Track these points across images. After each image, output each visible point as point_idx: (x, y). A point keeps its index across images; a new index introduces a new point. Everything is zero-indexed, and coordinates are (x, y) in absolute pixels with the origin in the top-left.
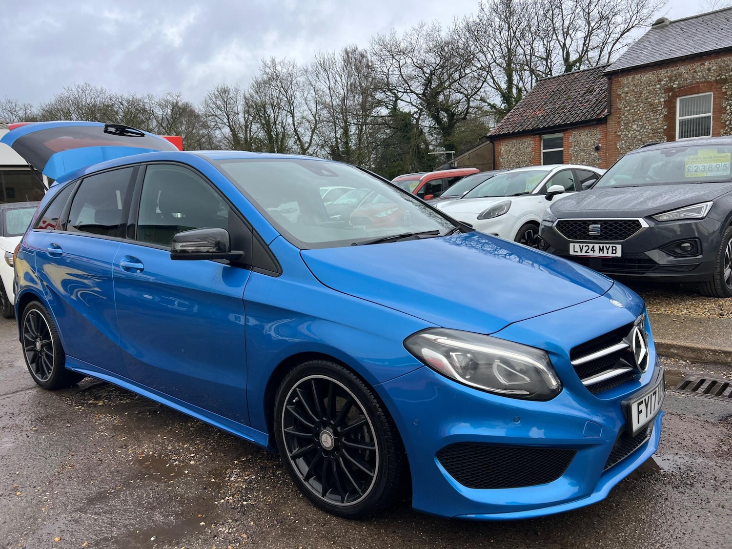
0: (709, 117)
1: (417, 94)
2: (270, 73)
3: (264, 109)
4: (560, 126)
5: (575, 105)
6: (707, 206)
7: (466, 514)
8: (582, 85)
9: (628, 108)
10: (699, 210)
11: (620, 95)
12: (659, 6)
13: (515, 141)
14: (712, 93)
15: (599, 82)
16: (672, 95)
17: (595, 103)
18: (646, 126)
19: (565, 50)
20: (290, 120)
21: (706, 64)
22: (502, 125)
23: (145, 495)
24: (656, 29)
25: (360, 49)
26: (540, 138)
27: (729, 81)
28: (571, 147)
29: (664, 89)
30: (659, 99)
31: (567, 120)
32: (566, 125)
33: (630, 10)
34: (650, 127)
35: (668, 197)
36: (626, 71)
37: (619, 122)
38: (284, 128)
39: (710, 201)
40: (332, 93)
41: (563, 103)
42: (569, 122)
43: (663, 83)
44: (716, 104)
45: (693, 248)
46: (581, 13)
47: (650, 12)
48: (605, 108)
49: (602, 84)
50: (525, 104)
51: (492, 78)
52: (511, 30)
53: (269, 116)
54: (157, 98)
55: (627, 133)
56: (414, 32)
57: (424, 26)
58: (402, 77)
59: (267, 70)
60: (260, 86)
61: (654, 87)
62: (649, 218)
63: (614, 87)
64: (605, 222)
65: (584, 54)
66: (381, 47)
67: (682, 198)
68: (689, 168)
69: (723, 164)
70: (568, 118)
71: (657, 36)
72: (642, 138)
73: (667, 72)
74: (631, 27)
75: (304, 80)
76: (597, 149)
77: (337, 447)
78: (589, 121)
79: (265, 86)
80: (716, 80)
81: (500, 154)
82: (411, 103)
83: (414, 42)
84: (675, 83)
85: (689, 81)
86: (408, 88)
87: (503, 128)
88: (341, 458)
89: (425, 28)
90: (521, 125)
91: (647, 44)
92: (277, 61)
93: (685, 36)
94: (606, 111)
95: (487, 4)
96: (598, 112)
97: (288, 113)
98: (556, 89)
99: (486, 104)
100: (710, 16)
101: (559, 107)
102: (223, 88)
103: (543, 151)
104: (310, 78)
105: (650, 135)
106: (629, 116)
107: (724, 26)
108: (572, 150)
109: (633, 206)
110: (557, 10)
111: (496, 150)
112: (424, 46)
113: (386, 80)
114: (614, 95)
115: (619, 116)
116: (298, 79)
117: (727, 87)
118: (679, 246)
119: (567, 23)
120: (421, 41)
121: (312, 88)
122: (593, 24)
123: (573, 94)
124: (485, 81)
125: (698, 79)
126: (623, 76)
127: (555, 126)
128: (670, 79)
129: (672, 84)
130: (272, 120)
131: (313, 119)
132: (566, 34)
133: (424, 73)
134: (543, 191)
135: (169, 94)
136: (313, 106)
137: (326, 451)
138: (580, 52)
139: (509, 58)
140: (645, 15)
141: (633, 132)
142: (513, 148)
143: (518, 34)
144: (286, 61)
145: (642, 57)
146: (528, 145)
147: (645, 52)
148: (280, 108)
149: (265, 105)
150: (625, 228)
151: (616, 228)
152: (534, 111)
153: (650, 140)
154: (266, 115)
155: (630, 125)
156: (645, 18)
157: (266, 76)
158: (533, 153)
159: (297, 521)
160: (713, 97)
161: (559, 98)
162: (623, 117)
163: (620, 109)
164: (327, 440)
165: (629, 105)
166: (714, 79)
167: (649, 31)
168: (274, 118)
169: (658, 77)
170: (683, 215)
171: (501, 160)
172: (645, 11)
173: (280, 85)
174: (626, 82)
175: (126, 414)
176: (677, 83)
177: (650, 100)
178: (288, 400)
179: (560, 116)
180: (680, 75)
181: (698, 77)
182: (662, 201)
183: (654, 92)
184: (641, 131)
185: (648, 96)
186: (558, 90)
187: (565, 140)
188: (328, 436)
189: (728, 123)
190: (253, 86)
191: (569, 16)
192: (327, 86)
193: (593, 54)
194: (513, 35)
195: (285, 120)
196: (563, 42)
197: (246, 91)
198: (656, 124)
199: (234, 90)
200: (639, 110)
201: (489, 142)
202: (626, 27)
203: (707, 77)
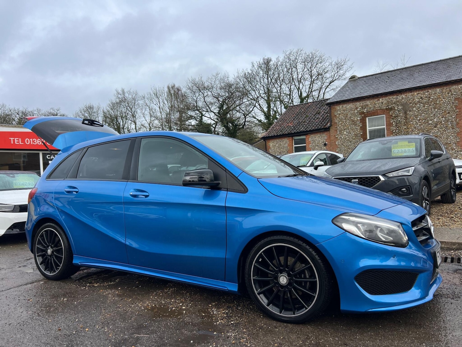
0: (384, 129)
1: (214, 113)
2: (121, 98)
3: (117, 119)
4: (304, 132)
5: (311, 121)
6: (412, 169)
7: (372, 309)
8: (314, 109)
9: (341, 122)
10: (408, 171)
11: (336, 115)
12: (349, 70)
13: (278, 140)
14: (385, 115)
15: (323, 108)
16: (364, 116)
17: (322, 120)
18: (351, 132)
19: (300, 91)
20: (133, 126)
21: (380, 100)
22: (270, 131)
23: (169, 324)
24: (351, 81)
25: (177, 86)
26: (292, 138)
27: (393, 109)
28: (310, 144)
29: (360, 113)
30: (357, 118)
31: (307, 129)
32: (307, 131)
33: (334, 71)
34: (353, 133)
35: (390, 164)
36: (339, 102)
37: (336, 130)
38: (129, 131)
39: (413, 166)
40: (161, 110)
41: (304, 119)
42: (308, 130)
43: (358, 109)
44: (387, 121)
45: (408, 191)
46: (307, 72)
47: (344, 72)
48: (328, 122)
49: (324, 109)
50: (282, 120)
51: (259, 105)
52: (269, 79)
53: (119, 124)
54: (43, 111)
55: (341, 136)
56: (213, 77)
57: (219, 74)
58: (206, 103)
59: (119, 96)
60: (114, 106)
61: (354, 112)
62: (384, 175)
63: (332, 111)
64: (361, 178)
65: (310, 94)
66: (193, 85)
67: (399, 165)
68: (394, 151)
69: (412, 149)
70: (308, 127)
71: (352, 85)
72: (349, 139)
73: (360, 104)
74: (334, 80)
75: (143, 103)
76: (325, 145)
77: (290, 283)
78: (320, 129)
79: (117, 106)
80: (386, 108)
81: (270, 148)
82: (210, 118)
83: (213, 83)
84: (365, 109)
85: (372, 109)
86: (209, 109)
87: (270, 133)
88: (292, 289)
89: (219, 75)
90: (281, 131)
91: (348, 88)
92: (126, 91)
93: (367, 85)
94: (329, 124)
95: (256, 63)
96: (325, 124)
97: (132, 122)
98: (299, 112)
99: (256, 120)
100: (379, 75)
101: (302, 121)
102: (90, 106)
103: (294, 146)
104: (146, 101)
105: (354, 137)
106: (342, 127)
107: (387, 80)
108: (311, 145)
109: (374, 169)
110: (294, 69)
111: (267, 145)
112: (219, 85)
113: (195, 104)
114: (333, 115)
115: (336, 127)
116: (139, 101)
117: (392, 112)
118: (400, 190)
119: (300, 76)
120: (217, 82)
121: (147, 107)
122: (314, 78)
123: (309, 114)
124: (255, 106)
125: (377, 108)
126: (337, 105)
127: (301, 132)
128: (362, 108)
129: (363, 110)
130: (121, 126)
131: (148, 126)
132: (300, 82)
133: (219, 101)
134: (312, 165)
135: (52, 109)
136: (148, 118)
137: (282, 286)
138: (308, 92)
139: (268, 94)
140: (342, 74)
141: (344, 136)
142: (277, 144)
143: (273, 81)
144: (131, 91)
145: (346, 96)
146: (285, 142)
147: (347, 93)
148: (126, 119)
149: (117, 117)
150: (372, 181)
151: (367, 181)
152: (288, 124)
153: (354, 140)
154: (118, 123)
155: (343, 132)
156: (341, 75)
157: (118, 100)
158: (289, 147)
159: (269, 327)
160: (386, 117)
161: (301, 117)
162: (338, 127)
163: (336, 123)
164: (283, 280)
165: (341, 121)
166: (385, 108)
167: (348, 82)
168: (123, 125)
169: (356, 106)
170: (400, 174)
171: (270, 151)
172: (341, 72)
173: (127, 105)
174: (338, 108)
175: (120, 288)
176: (366, 109)
177: (352, 118)
178: (256, 260)
179: (303, 126)
180: (367, 105)
181: (377, 107)
182: (389, 166)
183: (354, 114)
184: (349, 135)
185: (351, 116)
186: (300, 112)
187: (307, 140)
188: (284, 277)
189: (394, 131)
190: (110, 105)
191: (301, 73)
192: (158, 106)
193: (315, 94)
194: (270, 81)
195: (130, 126)
196: (298, 86)
197: (105, 108)
198: (357, 131)
199: (97, 107)
200: (347, 124)
201: (263, 140)
202: (332, 80)
203: (381, 107)
